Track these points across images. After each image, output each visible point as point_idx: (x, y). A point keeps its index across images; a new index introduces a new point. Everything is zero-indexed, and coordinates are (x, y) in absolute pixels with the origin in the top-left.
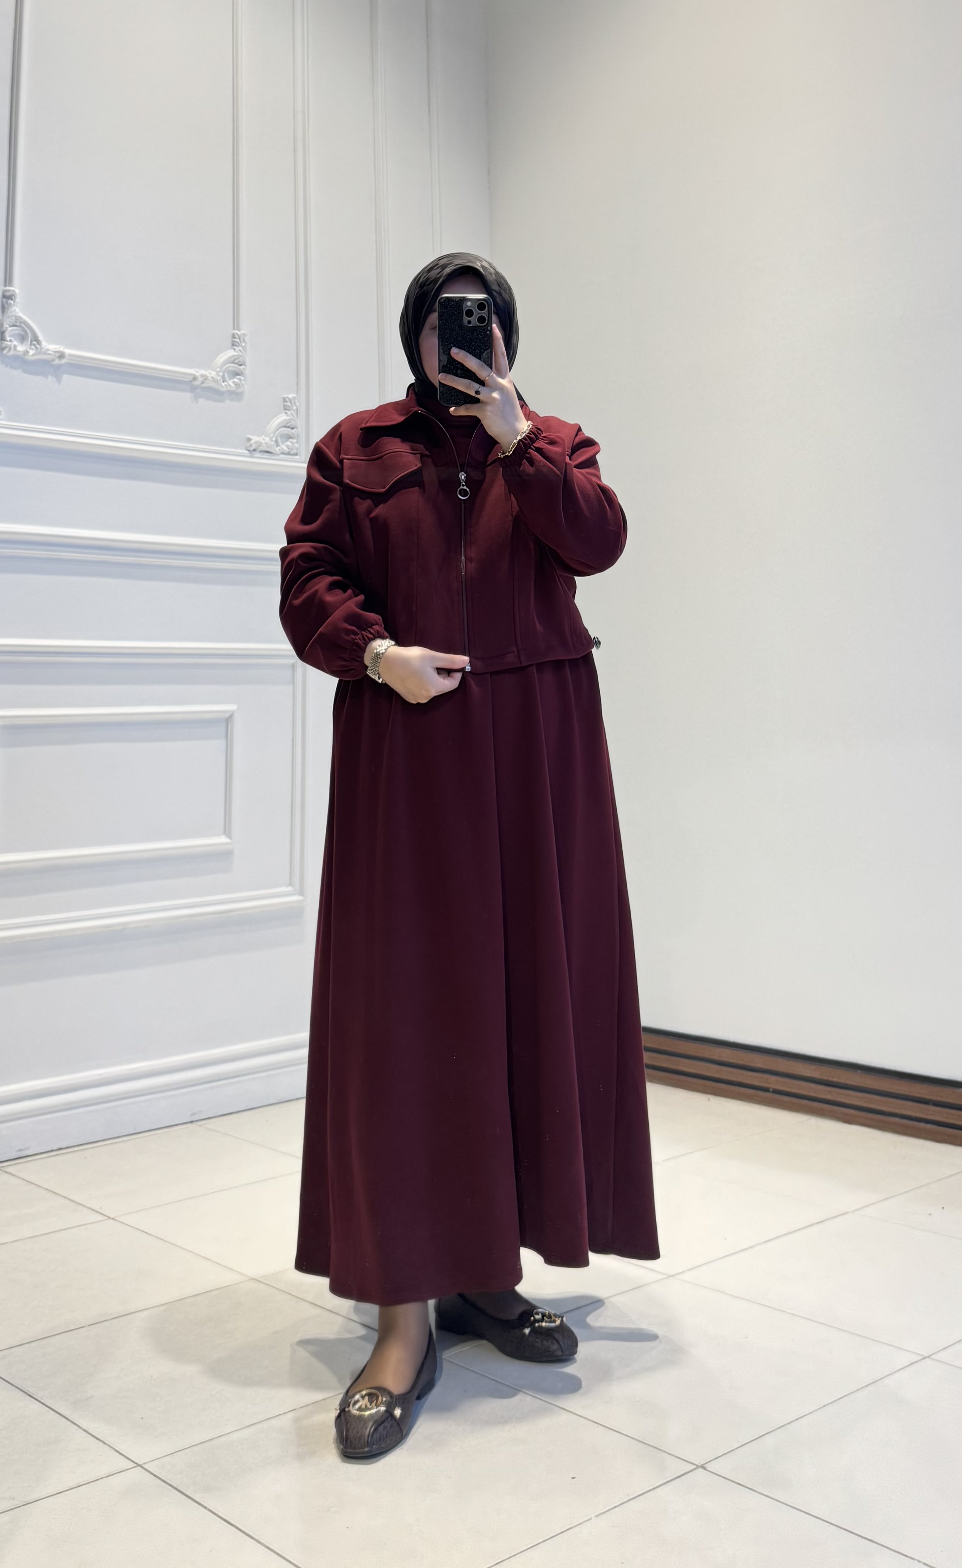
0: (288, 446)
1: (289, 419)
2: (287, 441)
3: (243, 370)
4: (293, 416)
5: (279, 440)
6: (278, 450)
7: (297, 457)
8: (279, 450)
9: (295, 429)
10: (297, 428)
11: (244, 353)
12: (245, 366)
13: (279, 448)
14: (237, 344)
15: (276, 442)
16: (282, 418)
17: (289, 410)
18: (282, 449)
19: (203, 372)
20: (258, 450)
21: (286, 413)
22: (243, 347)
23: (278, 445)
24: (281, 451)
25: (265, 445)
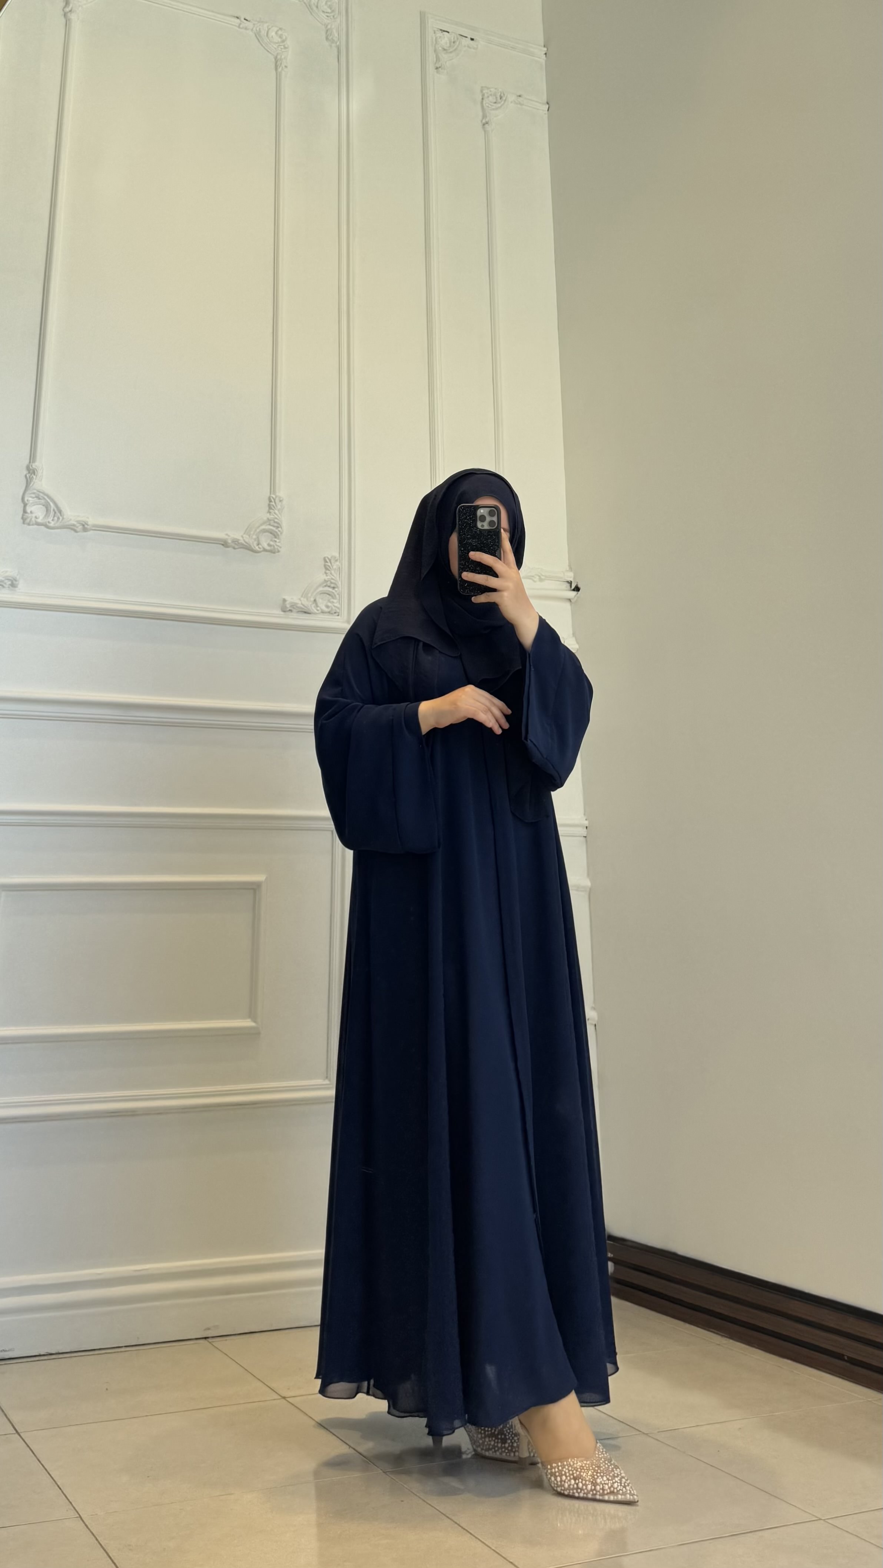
0: (328, 607)
1: (328, 579)
2: (327, 602)
3: (279, 533)
4: (333, 576)
5: (317, 599)
6: (316, 611)
7: (339, 617)
8: (318, 610)
9: (336, 589)
10: (338, 587)
11: (279, 516)
12: (281, 528)
13: (319, 608)
14: (273, 508)
15: (315, 600)
16: (321, 577)
17: (329, 570)
18: (321, 610)
19: (236, 537)
20: (294, 610)
21: (326, 573)
22: (279, 510)
23: (317, 606)
24: (320, 611)
25: (302, 606)
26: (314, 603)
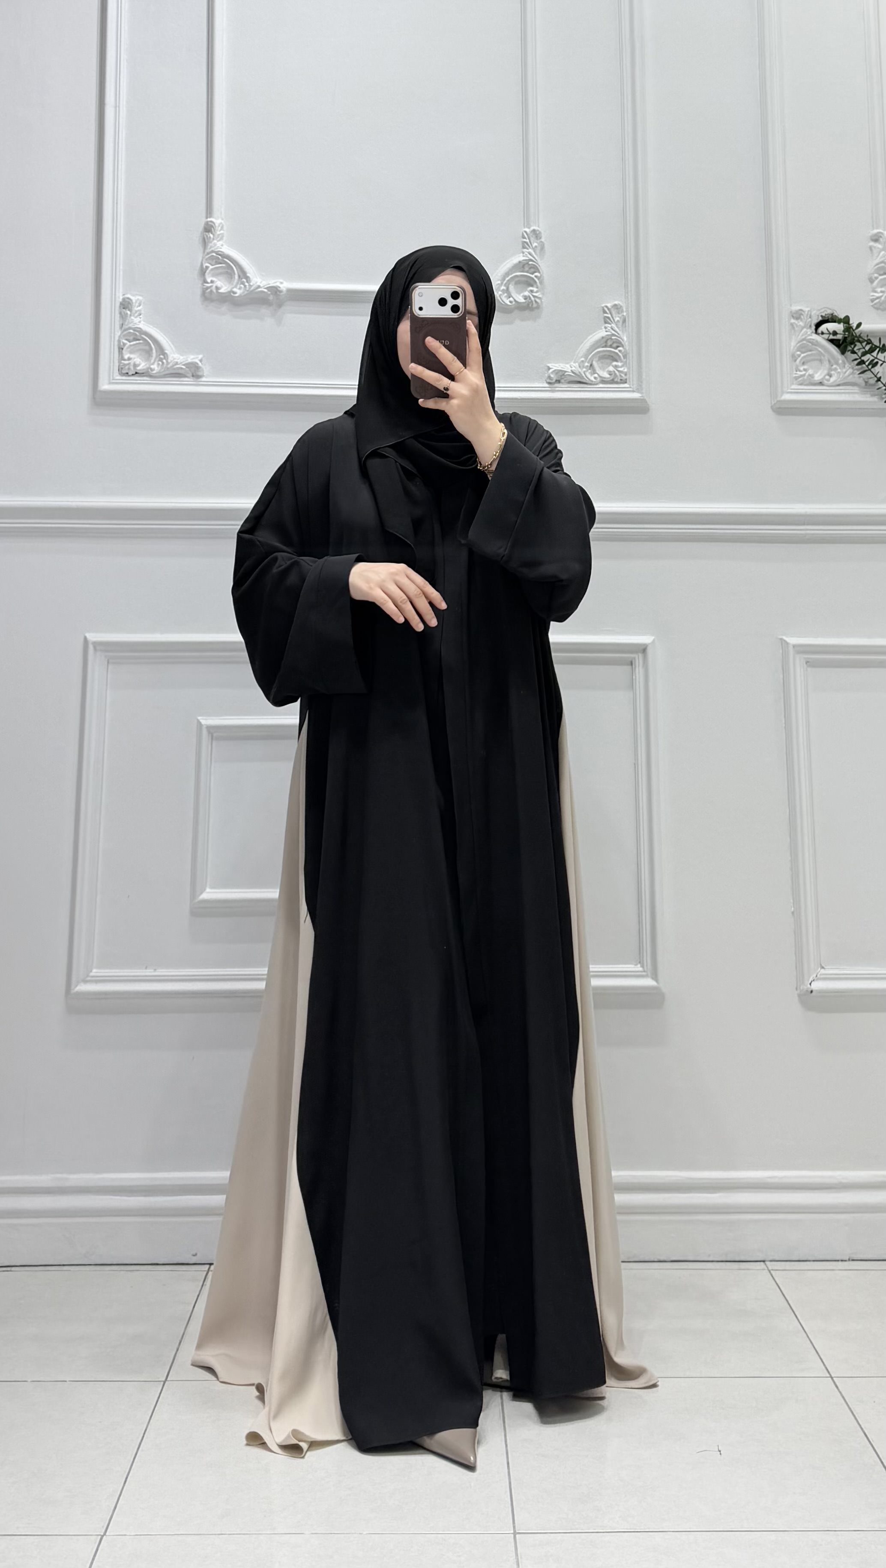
0: (610, 373)
1: (609, 336)
2: (609, 366)
4: (614, 330)
5: (595, 363)
6: (592, 378)
8: (595, 378)
13: (596, 375)
15: (591, 365)
16: (602, 333)
20: (563, 381)
23: (594, 372)
24: (599, 379)
25: (572, 374)
26: (590, 369)
